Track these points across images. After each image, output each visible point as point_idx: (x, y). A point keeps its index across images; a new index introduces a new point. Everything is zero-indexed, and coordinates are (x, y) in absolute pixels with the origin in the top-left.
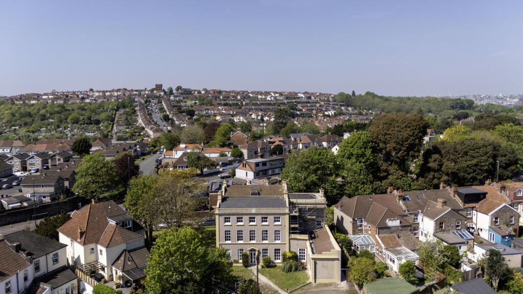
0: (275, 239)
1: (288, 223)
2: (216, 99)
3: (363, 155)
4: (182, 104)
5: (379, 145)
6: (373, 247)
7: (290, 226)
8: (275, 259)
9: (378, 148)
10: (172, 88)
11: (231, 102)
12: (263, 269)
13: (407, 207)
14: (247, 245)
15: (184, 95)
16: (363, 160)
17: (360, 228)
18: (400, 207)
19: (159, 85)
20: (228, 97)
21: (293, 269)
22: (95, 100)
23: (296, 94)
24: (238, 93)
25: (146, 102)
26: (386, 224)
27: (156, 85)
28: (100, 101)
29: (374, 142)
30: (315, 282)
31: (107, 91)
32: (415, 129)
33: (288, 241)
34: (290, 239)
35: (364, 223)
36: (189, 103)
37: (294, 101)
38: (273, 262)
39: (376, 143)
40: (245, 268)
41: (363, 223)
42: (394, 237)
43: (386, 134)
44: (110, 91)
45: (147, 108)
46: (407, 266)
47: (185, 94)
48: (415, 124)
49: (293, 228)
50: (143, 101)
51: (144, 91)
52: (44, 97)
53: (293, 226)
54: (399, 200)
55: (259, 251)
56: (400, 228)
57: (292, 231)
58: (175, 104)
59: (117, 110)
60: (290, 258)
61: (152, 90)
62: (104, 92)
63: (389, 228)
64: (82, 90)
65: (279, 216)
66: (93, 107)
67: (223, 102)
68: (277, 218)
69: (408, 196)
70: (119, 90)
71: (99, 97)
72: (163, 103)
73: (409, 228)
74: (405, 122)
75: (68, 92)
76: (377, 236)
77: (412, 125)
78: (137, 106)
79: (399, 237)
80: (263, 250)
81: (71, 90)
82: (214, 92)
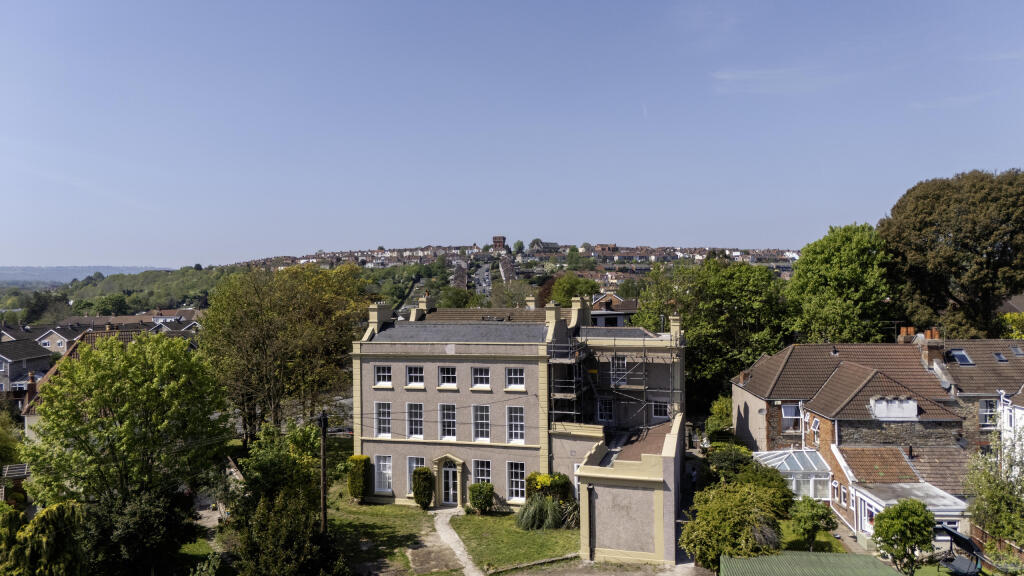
0: (511, 436)
1: (545, 386)
2: (604, 261)
3: (856, 282)
4: (536, 269)
5: (905, 259)
6: (825, 483)
7: (549, 396)
8: (511, 495)
9: (906, 268)
10: (521, 243)
11: (634, 266)
12: (469, 517)
13: (955, 378)
14: (433, 445)
15: (543, 255)
16: (857, 296)
17: (791, 432)
18: (934, 380)
19: (500, 238)
20: (631, 258)
21: (549, 520)
22: (382, 264)
23: (783, 252)
24: (652, 252)
25: (471, 266)
26: (867, 413)
27: (495, 238)
28: (390, 265)
29: (891, 251)
30: (592, 556)
31: (405, 250)
32: (1014, 204)
33: (546, 440)
34: (550, 436)
35: (804, 417)
36: (549, 267)
37: (773, 265)
38: (503, 502)
39: (897, 253)
40: (421, 511)
41: (802, 416)
42: (897, 456)
43: (925, 224)
44: (411, 250)
45: (469, 277)
46: (899, 517)
47: (545, 252)
48: (1011, 190)
49: (557, 401)
50: (464, 265)
51: (471, 248)
52: (302, 261)
53: (559, 396)
54: (930, 361)
55: (464, 465)
56: (919, 427)
57: (559, 411)
58: (523, 269)
59: (416, 280)
60: (545, 490)
61: (487, 248)
62: (400, 251)
63: (878, 424)
64: (365, 249)
65: (518, 366)
66: (376, 274)
67: (617, 266)
68: (516, 372)
69: (963, 353)
70: (427, 248)
71: (390, 259)
72: (501, 269)
73: (954, 432)
74: (983, 188)
75: (342, 253)
76: (834, 448)
77: (1003, 193)
78: (452, 274)
79: (912, 457)
80: (477, 463)
81: (346, 249)
82: (603, 249)
